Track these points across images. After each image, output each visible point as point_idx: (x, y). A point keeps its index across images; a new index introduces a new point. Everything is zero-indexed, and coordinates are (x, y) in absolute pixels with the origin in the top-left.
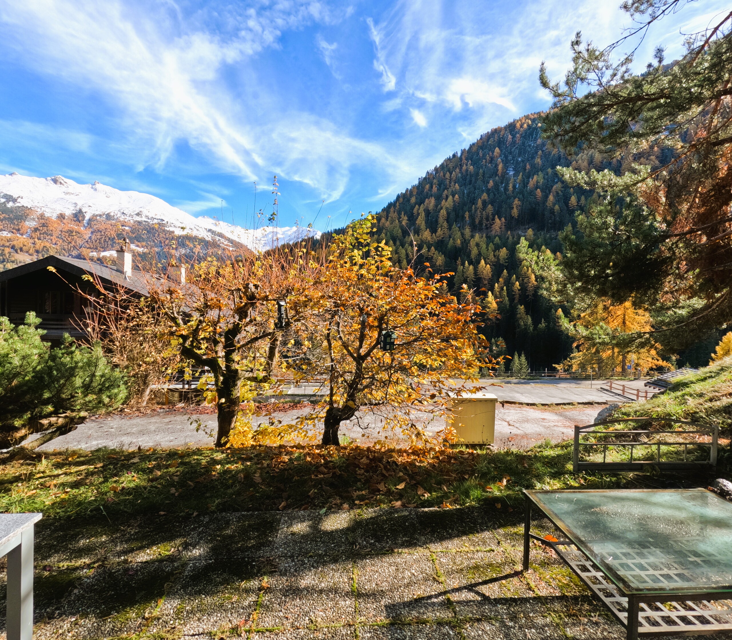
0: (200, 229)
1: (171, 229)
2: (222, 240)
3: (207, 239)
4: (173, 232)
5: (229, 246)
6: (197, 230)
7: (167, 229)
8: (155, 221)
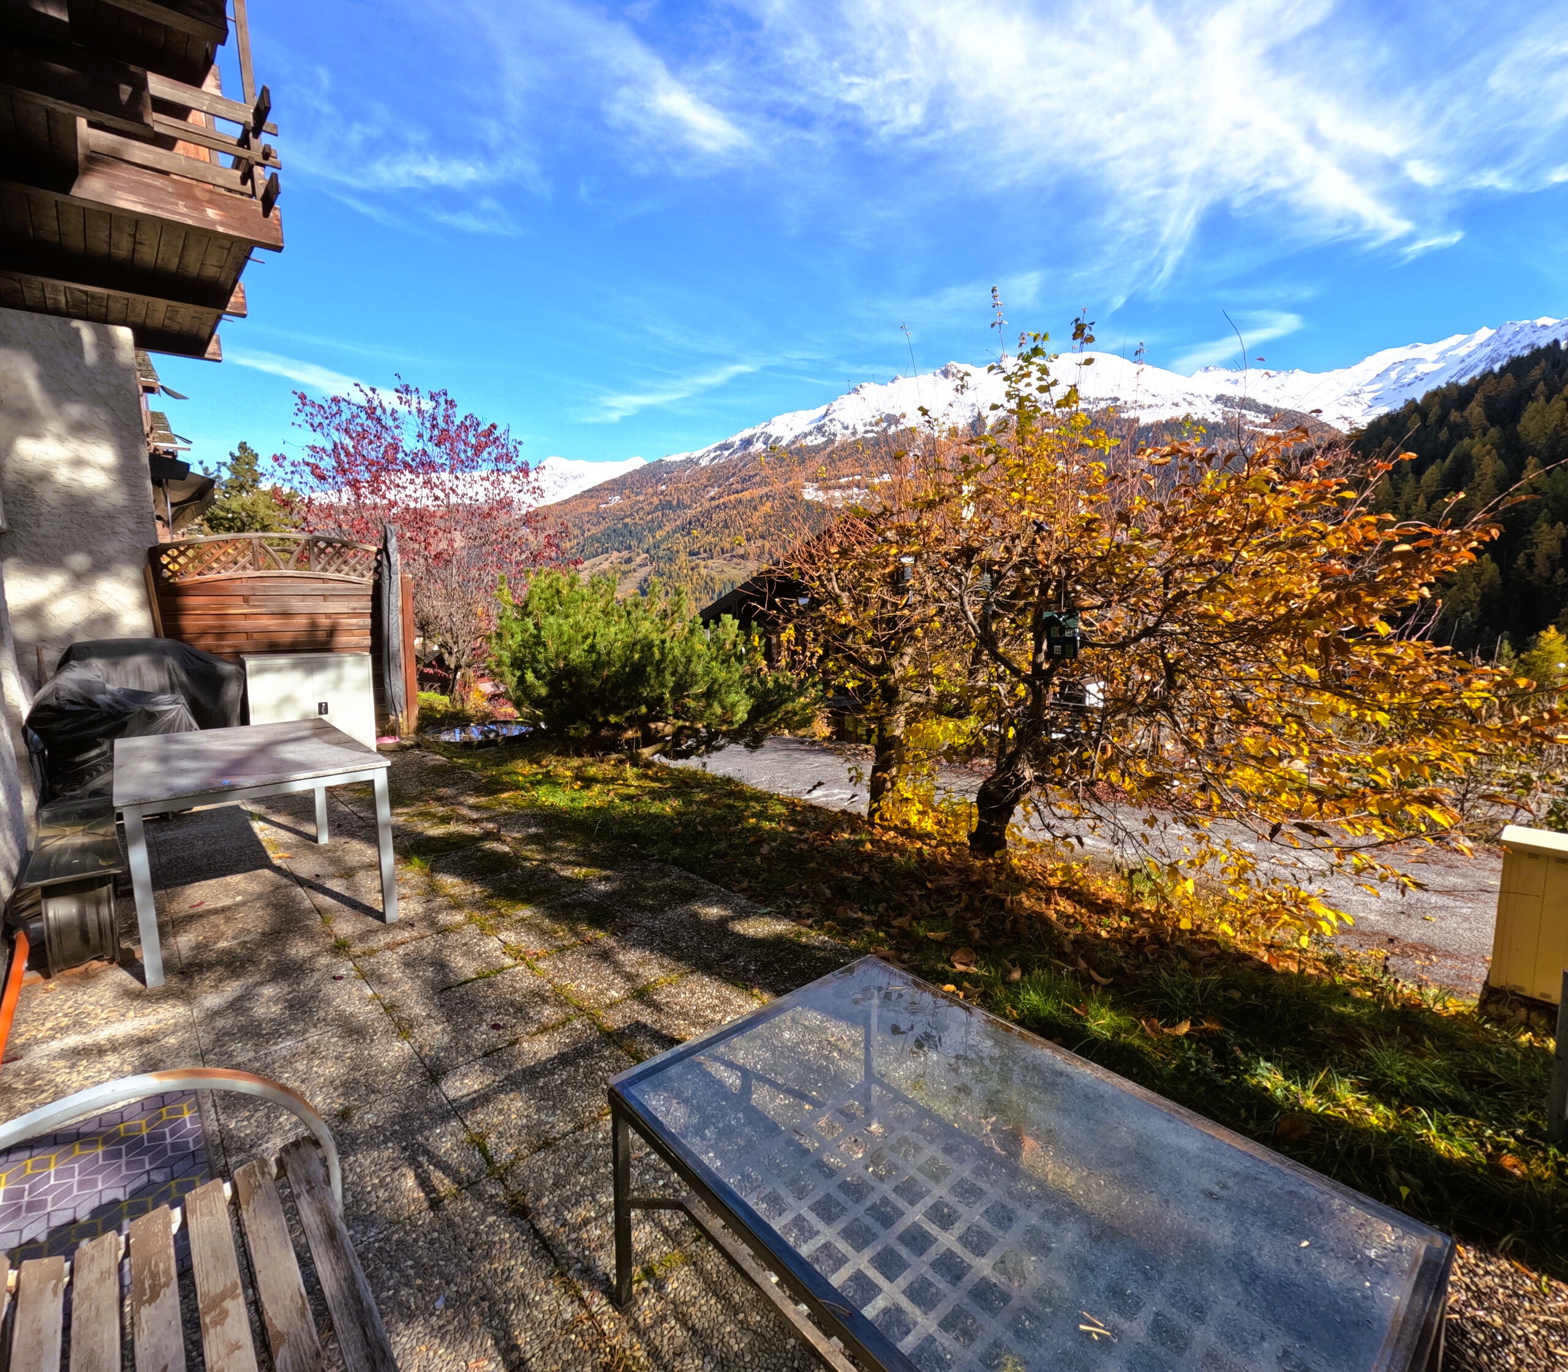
0: (1196, 401)
1: (1132, 414)
2: (1250, 415)
3: (1212, 419)
4: (1137, 420)
5: (1265, 426)
6: (1190, 404)
7: (1124, 416)
8: (1103, 405)
